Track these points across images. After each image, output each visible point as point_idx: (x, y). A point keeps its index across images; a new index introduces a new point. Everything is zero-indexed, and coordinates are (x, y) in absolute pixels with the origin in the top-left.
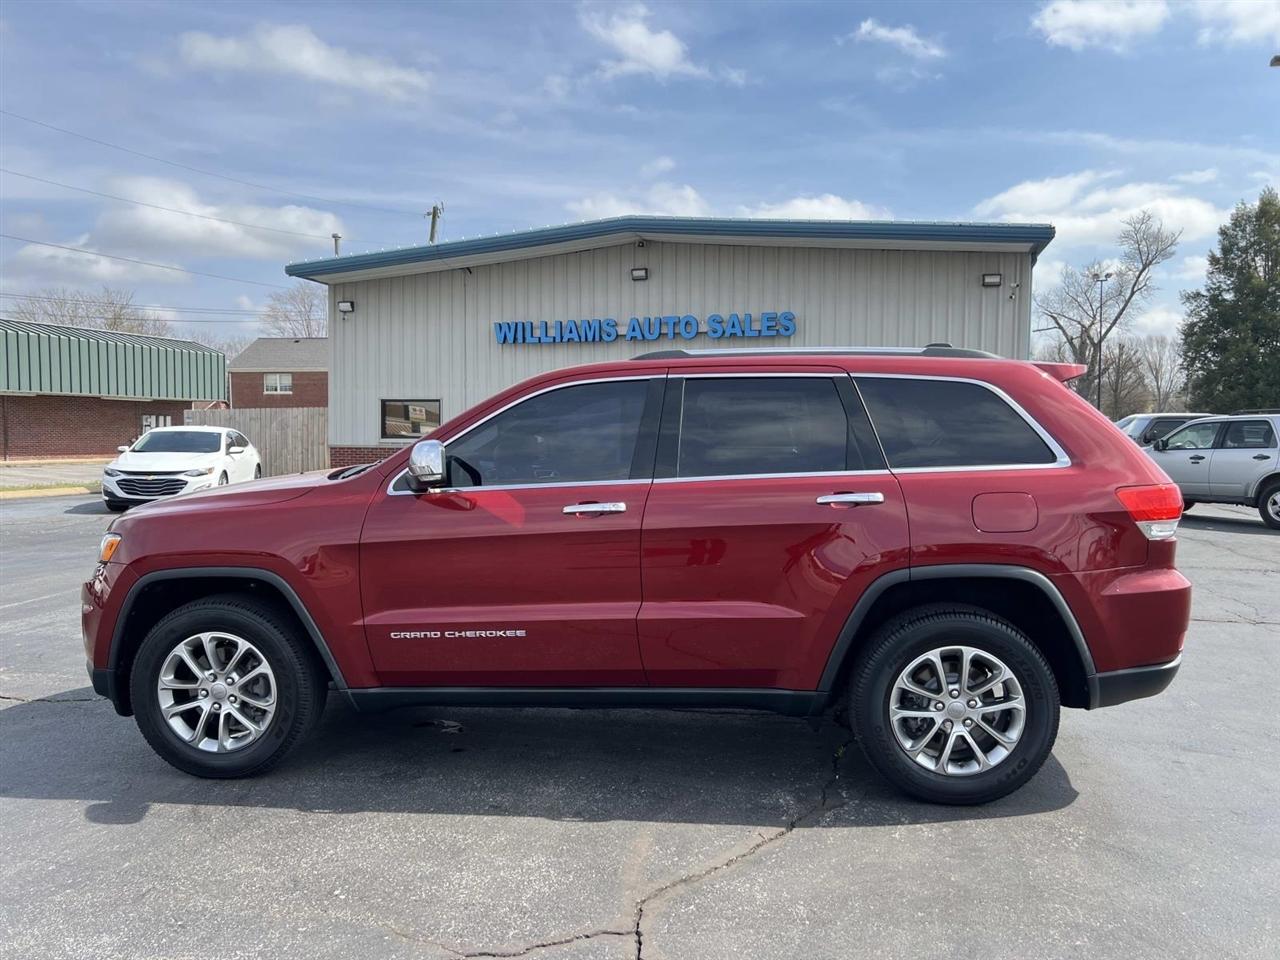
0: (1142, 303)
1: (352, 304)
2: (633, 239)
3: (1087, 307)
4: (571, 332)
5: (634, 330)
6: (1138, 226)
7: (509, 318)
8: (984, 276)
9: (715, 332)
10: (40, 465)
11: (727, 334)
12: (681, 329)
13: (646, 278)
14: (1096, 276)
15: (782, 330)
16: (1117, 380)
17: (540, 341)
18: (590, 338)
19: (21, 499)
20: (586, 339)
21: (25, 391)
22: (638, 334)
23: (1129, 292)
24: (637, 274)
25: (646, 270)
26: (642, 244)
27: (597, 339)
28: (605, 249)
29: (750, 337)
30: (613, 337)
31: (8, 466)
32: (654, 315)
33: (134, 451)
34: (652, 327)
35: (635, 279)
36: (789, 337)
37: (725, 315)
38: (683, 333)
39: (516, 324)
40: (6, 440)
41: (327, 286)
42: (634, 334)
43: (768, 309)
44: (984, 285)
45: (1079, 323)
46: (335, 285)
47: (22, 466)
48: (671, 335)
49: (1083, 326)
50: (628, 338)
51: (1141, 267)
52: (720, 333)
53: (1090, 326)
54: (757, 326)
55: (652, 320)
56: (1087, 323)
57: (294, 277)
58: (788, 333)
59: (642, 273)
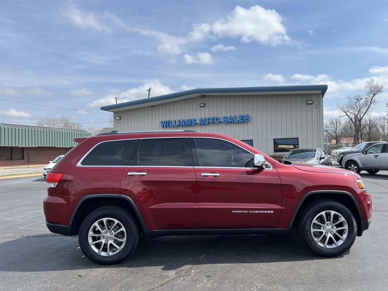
0: (374, 107)
1: (120, 117)
2: (199, 95)
3: (356, 109)
4: (182, 123)
5: (201, 122)
6: (370, 83)
7: (164, 120)
8: (307, 101)
9: (225, 121)
10: (38, 167)
11: (229, 122)
12: (215, 121)
13: (204, 106)
14: (357, 99)
15: (245, 120)
16: (369, 131)
17: (173, 126)
18: (188, 125)
19: (18, 178)
20: (187, 125)
21: (34, 146)
22: (202, 123)
23: (369, 104)
24: (201, 105)
25: (204, 104)
26: (203, 96)
27: (190, 125)
28: (192, 98)
29: (236, 123)
30: (195, 124)
31: (28, 167)
32: (207, 117)
33: (53, 163)
34: (206, 121)
35: (201, 107)
36: (248, 122)
37: (228, 116)
38: (216, 122)
39: (167, 121)
40: (28, 160)
41: (113, 113)
42: (201, 123)
43: (241, 114)
44: (307, 104)
45: (354, 114)
46: (115, 112)
47: (32, 167)
48: (212, 123)
49: (355, 115)
50: (199, 124)
51: (372, 96)
52: (227, 121)
53: (357, 115)
54: (238, 119)
55: (206, 118)
56: (356, 113)
57: (103, 110)
58: (247, 121)
59: (203, 105)
